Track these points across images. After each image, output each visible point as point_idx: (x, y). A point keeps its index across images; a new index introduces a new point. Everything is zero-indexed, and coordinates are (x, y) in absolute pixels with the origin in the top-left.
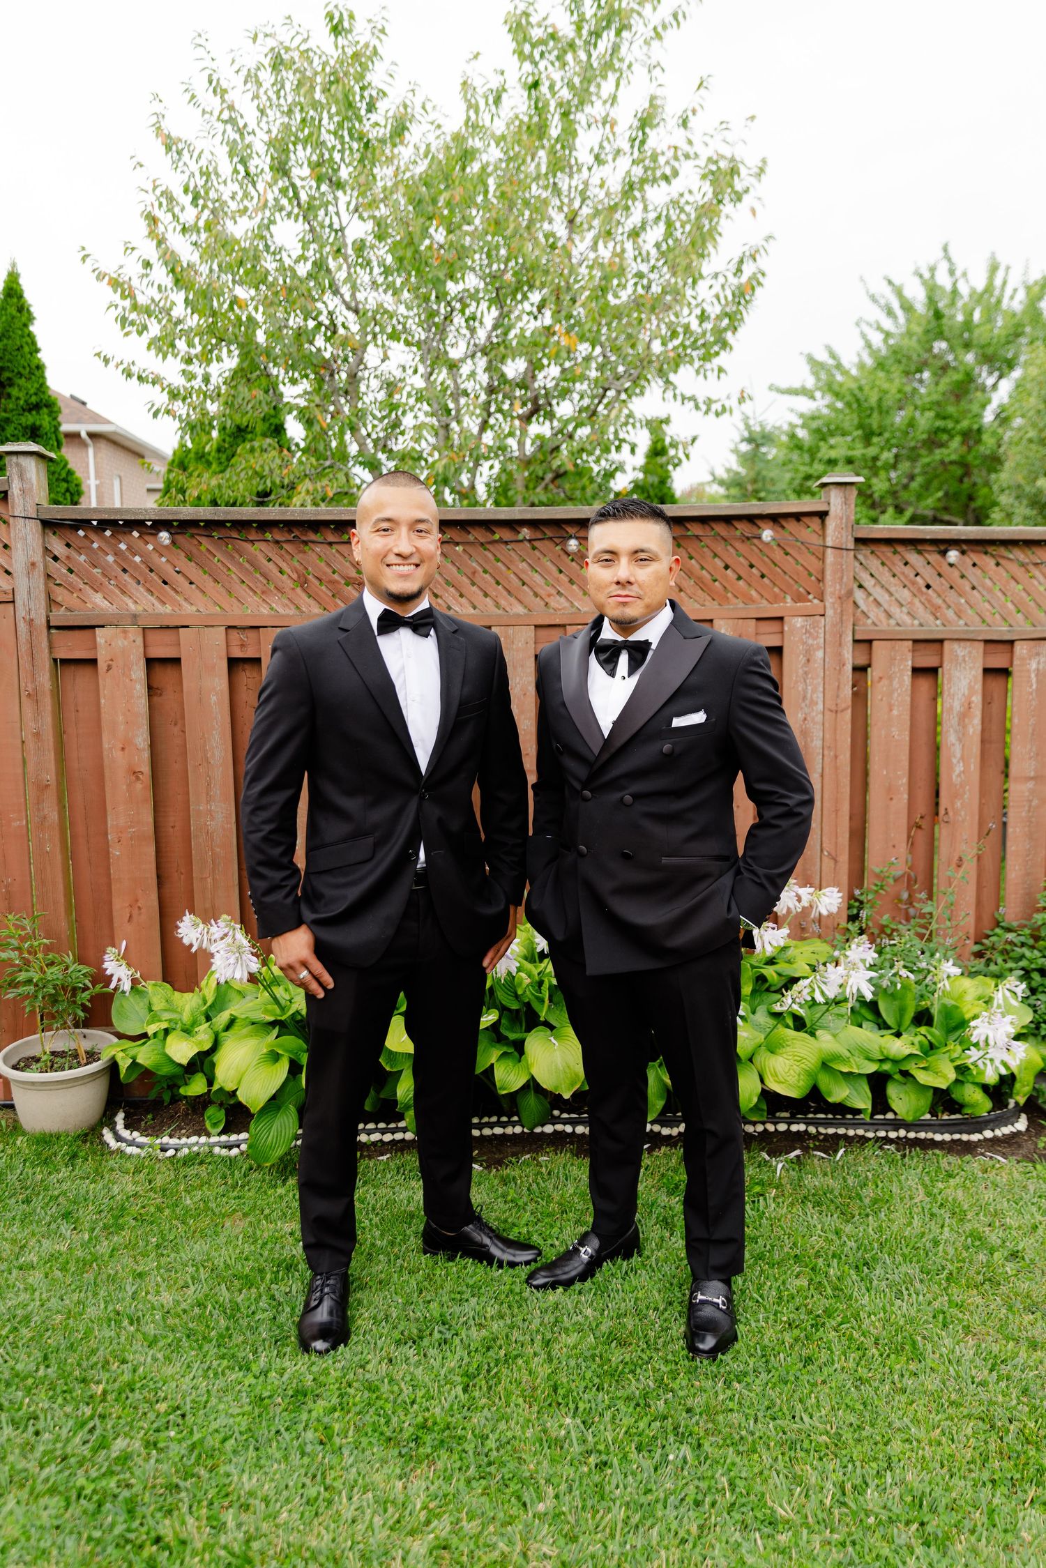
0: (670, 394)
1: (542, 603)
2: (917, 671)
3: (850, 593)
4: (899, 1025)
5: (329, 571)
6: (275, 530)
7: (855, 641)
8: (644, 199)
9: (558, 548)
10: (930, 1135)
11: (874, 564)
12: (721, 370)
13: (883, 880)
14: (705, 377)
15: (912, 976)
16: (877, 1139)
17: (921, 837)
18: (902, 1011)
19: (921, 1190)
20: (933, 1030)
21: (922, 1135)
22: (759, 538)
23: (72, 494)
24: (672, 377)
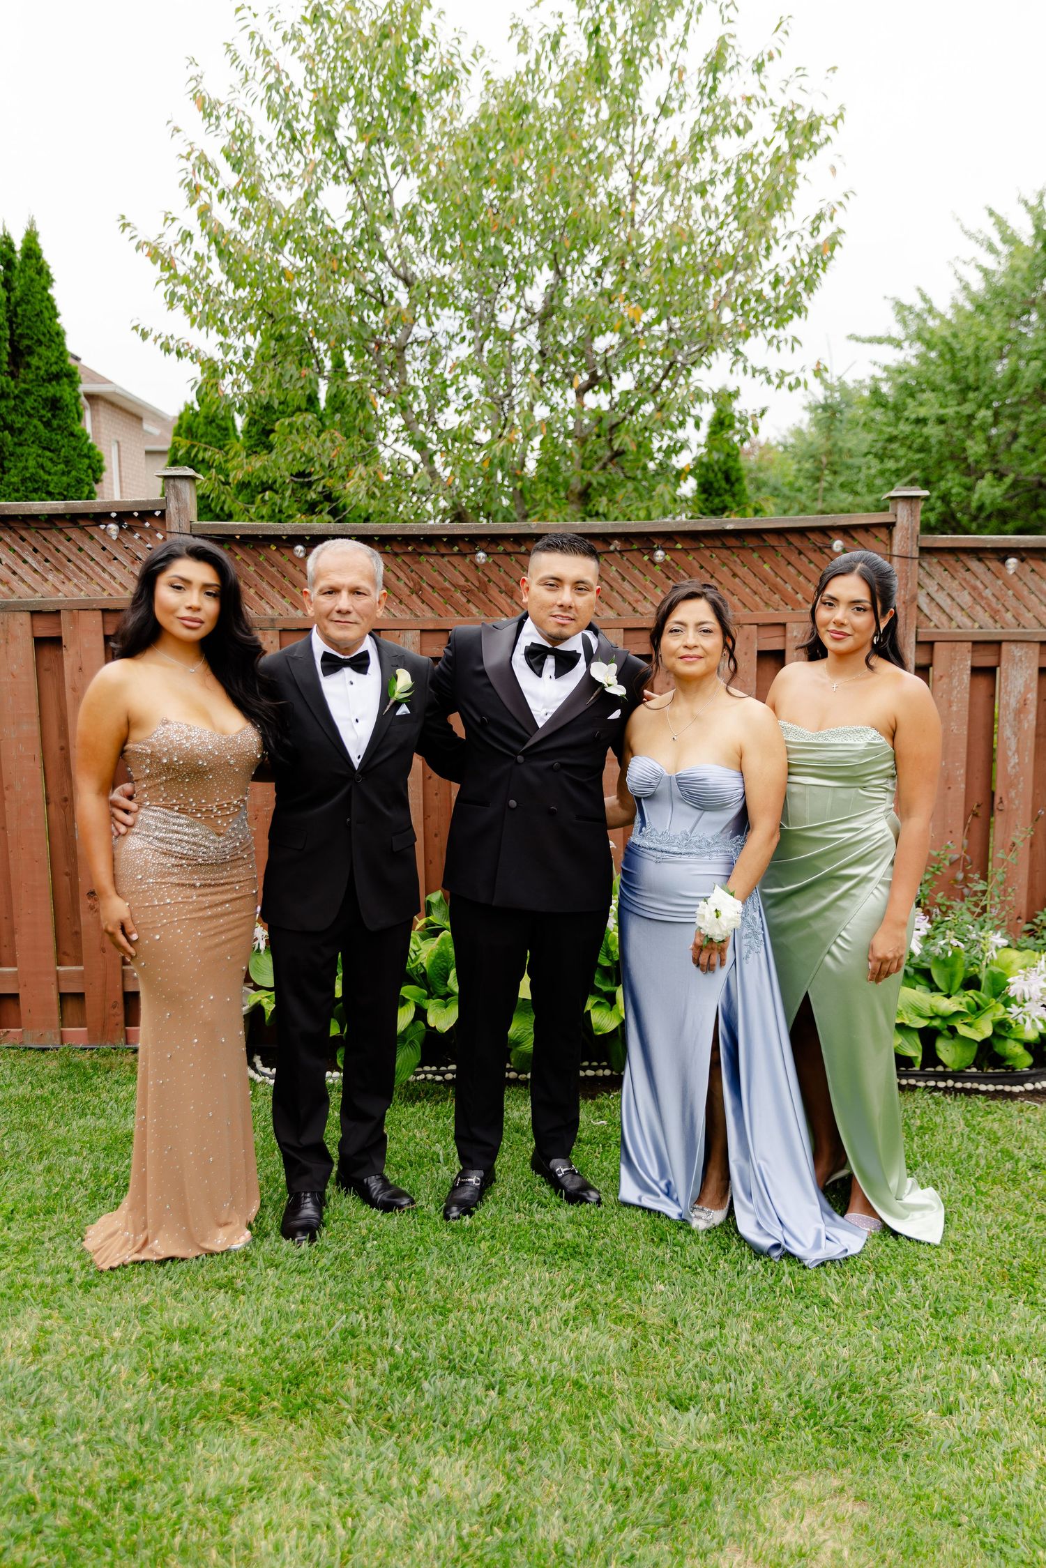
0: (740, 365)
1: (630, 608)
2: (976, 671)
3: (914, 598)
4: (950, 989)
5: (440, 578)
6: (395, 544)
7: (918, 643)
8: (713, 149)
9: (646, 558)
10: (975, 1085)
11: (937, 570)
12: (795, 339)
13: (940, 862)
14: (779, 349)
15: (962, 945)
16: (927, 1087)
17: (977, 826)
18: (952, 976)
19: (962, 1122)
20: (981, 994)
21: (968, 1085)
22: (830, 547)
23: (94, 471)
24: (741, 348)
